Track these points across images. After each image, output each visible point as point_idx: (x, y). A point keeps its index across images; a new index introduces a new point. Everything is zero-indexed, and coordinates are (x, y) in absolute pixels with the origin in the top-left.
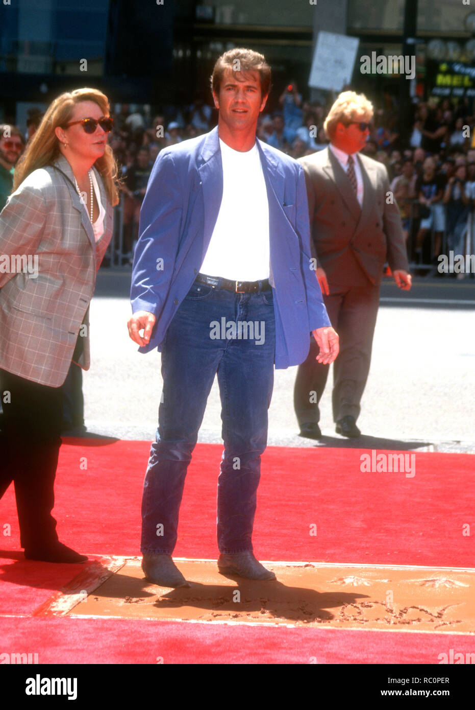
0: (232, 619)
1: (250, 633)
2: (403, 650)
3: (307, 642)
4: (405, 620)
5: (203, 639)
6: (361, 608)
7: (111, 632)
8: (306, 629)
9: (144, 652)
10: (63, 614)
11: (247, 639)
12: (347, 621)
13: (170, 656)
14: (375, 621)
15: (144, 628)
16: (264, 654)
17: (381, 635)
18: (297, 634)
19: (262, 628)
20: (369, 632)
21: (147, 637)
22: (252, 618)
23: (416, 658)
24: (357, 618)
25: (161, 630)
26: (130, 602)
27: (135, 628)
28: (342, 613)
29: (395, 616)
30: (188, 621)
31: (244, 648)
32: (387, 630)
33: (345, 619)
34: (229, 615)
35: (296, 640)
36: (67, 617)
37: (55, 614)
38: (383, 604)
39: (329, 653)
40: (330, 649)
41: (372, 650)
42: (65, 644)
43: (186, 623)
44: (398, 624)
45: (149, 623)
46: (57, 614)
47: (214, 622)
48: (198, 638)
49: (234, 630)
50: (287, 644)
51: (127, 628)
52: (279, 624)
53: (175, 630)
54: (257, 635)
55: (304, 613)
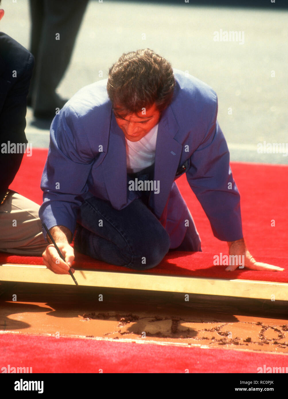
1: (161, 353)
5: (108, 357)
8: (221, 351)
11: (157, 359)
12: (267, 345)
15: (45, 344)
18: (212, 355)
19: (173, 347)
21: (48, 354)
24: (278, 341)
25: (62, 346)
27: (35, 344)
28: (262, 335)
30: (93, 339)
33: (264, 342)
35: (211, 361)
43: (91, 340)
47: (121, 340)
48: (104, 356)
49: (143, 349)
50: (201, 366)
51: (25, 343)
52: (192, 345)
53: (78, 347)
54: (168, 355)
55: (220, 333)
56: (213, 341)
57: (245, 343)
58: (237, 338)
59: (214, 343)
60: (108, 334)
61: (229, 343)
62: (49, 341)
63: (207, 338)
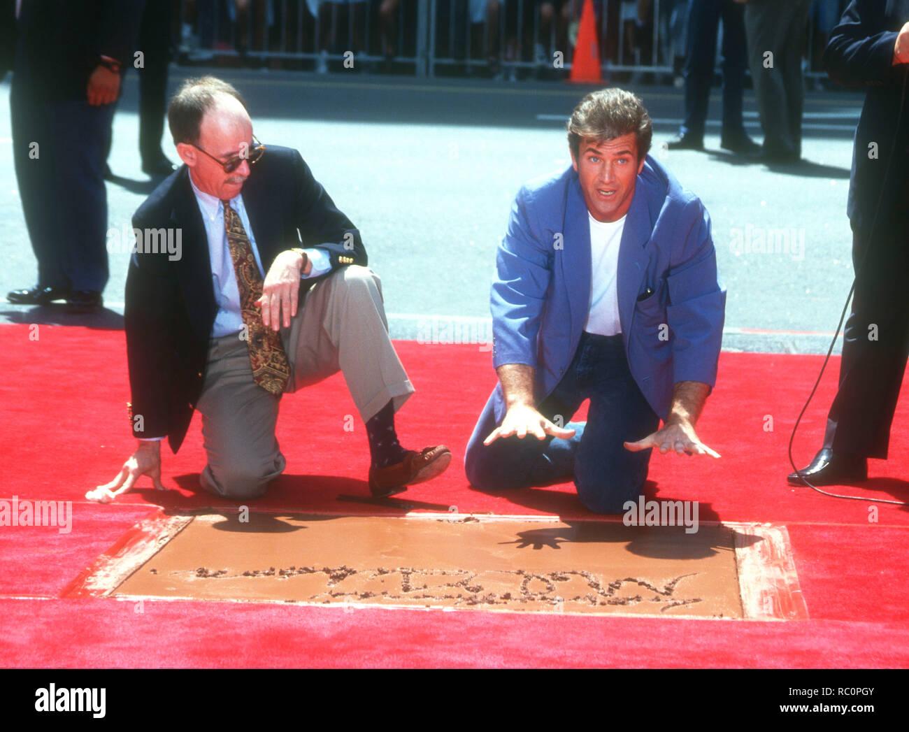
0: (359, 599)
1: (389, 621)
2: (617, 643)
3: (474, 633)
4: (617, 598)
5: (318, 630)
6: (551, 581)
7: (178, 621)
8: (471, 614)
9: (231, 651)
10: (106, 594)
11: (385, 630)
12: (532, 602)
13: (270, 656)
14: (574, 601)
15: (229, 614)
16: (411, 651)
17: (584, 622)
18: (459, 621)
19: (407, 612)
20: (566, 617)
21: (234, 628)
22: (390, 599)
23: (636, 655)
24: (547, 596)
25: (254, 616)
26: (205, 576)
27: (216, 615)
28: (525, 589)
29: (602, 594)
30: (294, 604)
31: (381, 642)
32: (591, 615)
33: (529, 598)
34: (356, 593)
35: (457, 630)
36: (111, 598)
37: (93, 594)
38: (583, 575)
39: (507, 648)
40: (509, 643)
41: (572, 643)
42: (111, 639)
43: (292, 606)
44: (608, 605)
45: (236, 607)
46: (97, 594)
47: (333, 605)
48: (311, 629)
49: (364, 615)
50: (445, 636)
51: (202, 614)
52: (432, 607)
53: (275, 616)
54: (400, 623)
55: (468, 589)
56: (459, 599)
57: (503, 601)
58: (491, 594)
59: (460, 602)
60: (314, 597)
61: (480, 602)
62: (235, 610)
63: (450, 597)
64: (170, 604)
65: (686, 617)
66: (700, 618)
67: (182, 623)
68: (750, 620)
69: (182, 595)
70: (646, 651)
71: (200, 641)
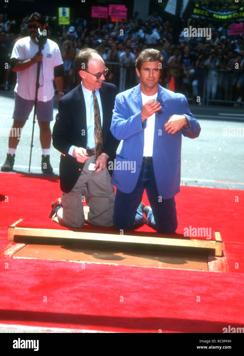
3: (124, 272)
5: (75, 269)
7: (32, 265)
8: (123, 266)
10: (10, 256)
11: (96, 270)
15: (48, 264)
16: (104, 277)
18: (119, 268)
19: (103, 265)
20: (153, 268)
21: (49, 268)
25: (56, 265)
27: (44, 264)
30: (69, 261)
31: (94, 274)
35: (118, 271)
36: (12, 258)
39: (134, 277)
40: (134, 275)
41: (153, 276)
45: (51, 262)
46: (7, 256)
47: (80, 262)
48: (73, 269)
49: (90, 265)
50: (114, 273)
51: (40, 263)
53: (62, 265)
54: (101, 268)
64: (30, 260)
65: (190, 270)
66: (195, 270)
67: (33, 266)
68: (210, 271)
69: (34, 257)
70: (177, 280)
71: (38, 272)
